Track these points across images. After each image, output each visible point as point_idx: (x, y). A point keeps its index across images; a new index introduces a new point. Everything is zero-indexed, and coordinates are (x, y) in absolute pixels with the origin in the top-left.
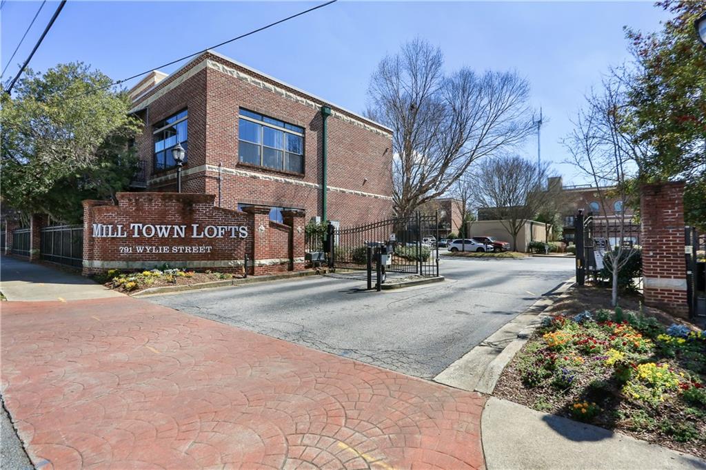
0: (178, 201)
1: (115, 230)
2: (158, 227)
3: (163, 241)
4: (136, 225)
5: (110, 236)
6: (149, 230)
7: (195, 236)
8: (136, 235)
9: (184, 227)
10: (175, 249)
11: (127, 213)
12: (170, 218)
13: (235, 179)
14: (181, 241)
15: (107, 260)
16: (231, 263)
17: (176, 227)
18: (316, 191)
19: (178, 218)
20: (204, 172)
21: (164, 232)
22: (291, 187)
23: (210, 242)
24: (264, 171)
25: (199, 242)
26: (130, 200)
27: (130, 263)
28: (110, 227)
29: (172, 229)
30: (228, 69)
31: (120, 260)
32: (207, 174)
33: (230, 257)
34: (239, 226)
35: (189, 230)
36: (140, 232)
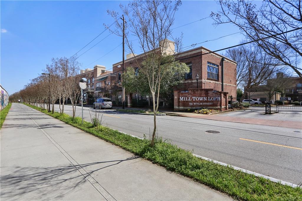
0: (204, 90)
1: (188, 98)
2: (200, 98)
3: (201, 102)
4: (194, 97)
5: (186, 100)
6: (197, 98)
7: (209, 100)
8: (194, 100)
9: (206, 98)
10: (204, 104)
11: (191, 94)
12: (202, 95)
13: (207, 83)
14: (206, 102)
15: (185, 107)
16: (217, 107)
17: (204, 98)
18: (221, 85)
19: (204, 95)
20: (202, 82)
21: (201, 99)
22: (216, 84)
23: (212, 102)
24: (212, 80)
25: (210, 102)
26: (192, 91)
27: (192, 107)
28: (186, 98)
29: (203, 98)
30: (205, 51)
31: (189, 106)
32: (203, 82)
33: (217, 106)
34: (219, 97)
35: (208, 98)
36: (195, 99)
